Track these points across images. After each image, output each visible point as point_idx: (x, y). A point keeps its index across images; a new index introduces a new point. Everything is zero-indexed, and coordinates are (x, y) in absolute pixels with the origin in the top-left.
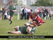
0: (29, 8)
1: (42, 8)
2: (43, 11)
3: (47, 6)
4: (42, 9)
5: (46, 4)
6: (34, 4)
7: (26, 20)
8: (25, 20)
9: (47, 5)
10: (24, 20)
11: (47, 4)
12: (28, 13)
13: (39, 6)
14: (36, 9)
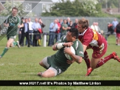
0: (37, 19)
1: (67, 21)
2: (69, 26)
3: (77, 16)
4: (67, 23)
5: (75, 11)
6: (49, 11)
7: (31, 46)
8: (29, 46)
9: (77, 13)
10: (27, 46)
11: (78, 11)
12: (34, 32)
13: (61, 16)
14: (52, 23)
